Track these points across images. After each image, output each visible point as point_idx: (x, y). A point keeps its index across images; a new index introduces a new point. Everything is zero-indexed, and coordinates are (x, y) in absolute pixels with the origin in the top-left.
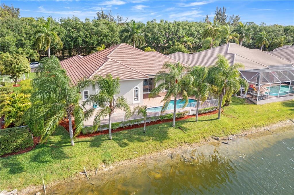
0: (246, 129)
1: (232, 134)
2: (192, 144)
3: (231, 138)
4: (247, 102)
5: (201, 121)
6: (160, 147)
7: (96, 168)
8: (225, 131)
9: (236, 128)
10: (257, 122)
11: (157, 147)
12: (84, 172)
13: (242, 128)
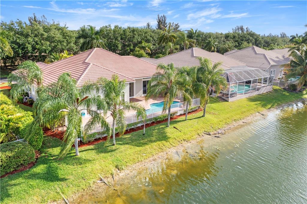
0: (228, 123)
1: (219, 129)
2: (190, 141)
3: (220, 132)
4: (220, 100)
5: (190, 120)
6: (164, 147)
7: (112, 174)
8: (213, 127)
9: (221, 123)
10: (235, 117)
11: (161, 147)
12: (101, 180)
13: (225, 123)
